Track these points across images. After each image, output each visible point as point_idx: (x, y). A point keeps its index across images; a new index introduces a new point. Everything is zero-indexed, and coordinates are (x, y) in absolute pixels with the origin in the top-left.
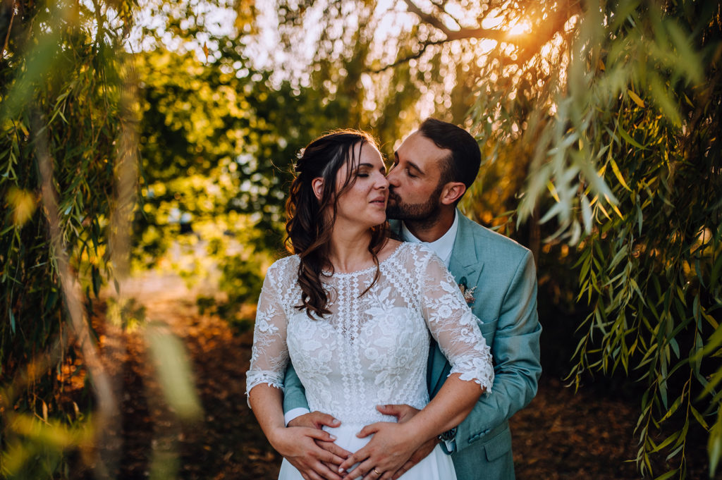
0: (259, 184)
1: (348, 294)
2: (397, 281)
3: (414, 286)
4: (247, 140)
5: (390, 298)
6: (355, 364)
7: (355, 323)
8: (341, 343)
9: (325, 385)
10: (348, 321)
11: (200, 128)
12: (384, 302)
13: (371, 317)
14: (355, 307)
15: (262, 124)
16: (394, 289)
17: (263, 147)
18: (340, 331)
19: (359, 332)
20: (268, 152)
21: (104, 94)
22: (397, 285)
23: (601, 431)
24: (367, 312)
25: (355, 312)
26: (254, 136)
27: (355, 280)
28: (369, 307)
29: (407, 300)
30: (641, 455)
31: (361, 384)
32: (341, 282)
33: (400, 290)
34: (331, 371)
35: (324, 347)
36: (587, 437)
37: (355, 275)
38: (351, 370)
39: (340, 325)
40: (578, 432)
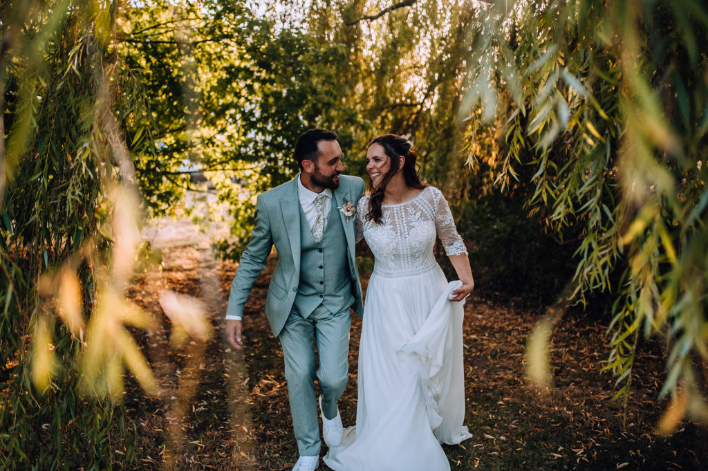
0: (264, 131)
1: (400, 215)
2: (424, 208)
3: (433, 210)
4: (250, 88)
5: (421, 217)
6: (407, 249)
7: (406, 230)
8: (400, 240)
9: (391, 260)
10: (402, 229)
11: (206, 79)
12: (418, 219)
13: (413, 227)
14: (404, 222)
15: (264, 74)
16: (422, 212)
17: (266, 96)
18: (399, 234)
19: (408, 234)
20: (271, 100)
21: (115, 50)
22: (424, 210)
23: (592, 351)
24: (411, 224)
25: (405, 225)
26: (257, 86)
27: (402, 208)
28: (412, 222)
29: (429, 217)
30: (614, 356)
31: (409, 257)
32: (395, 209)
33: (426, 212)
34: (395, 253)
35: (392, 242)
36: (578, 356)
37: (402, 205)
38: (405, 252)
39: (399, 231)
40: (570, 352)
